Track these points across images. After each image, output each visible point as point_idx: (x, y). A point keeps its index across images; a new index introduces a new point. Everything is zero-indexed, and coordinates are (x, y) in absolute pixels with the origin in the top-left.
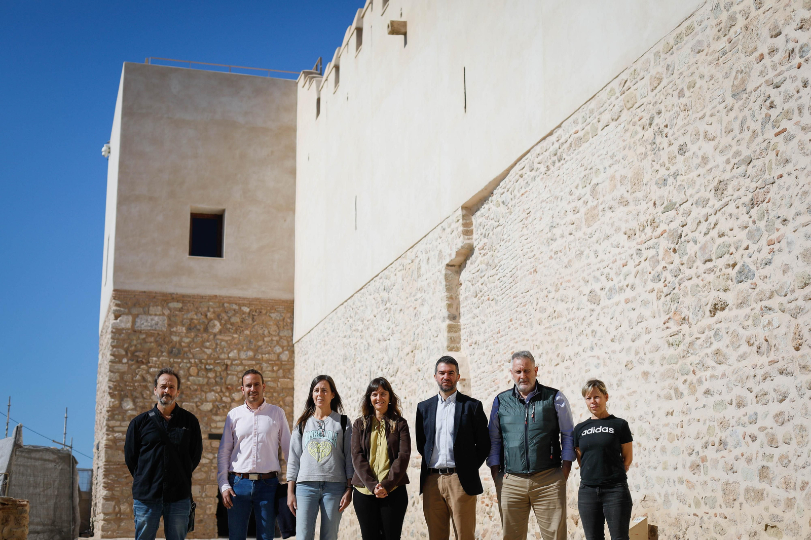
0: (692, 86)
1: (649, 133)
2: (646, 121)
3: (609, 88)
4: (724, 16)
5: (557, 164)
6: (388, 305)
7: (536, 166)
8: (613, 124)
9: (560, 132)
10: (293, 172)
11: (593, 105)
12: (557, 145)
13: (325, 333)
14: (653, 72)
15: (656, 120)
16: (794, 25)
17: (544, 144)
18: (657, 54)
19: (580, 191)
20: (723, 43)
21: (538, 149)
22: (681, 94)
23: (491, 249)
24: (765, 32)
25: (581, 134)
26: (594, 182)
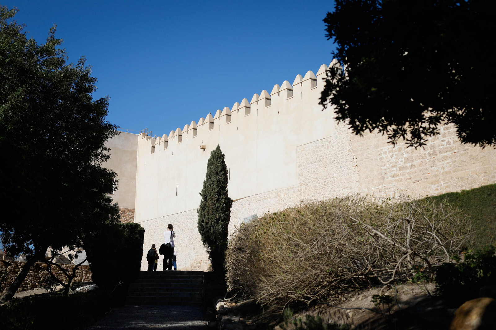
0: (293, 198)
1: (283, 203)
2: (282, 200)
3: (274, 191)
4: (300, 188)
5: (259, 201)
6: (192, 220)
7: (253, 200)
8: (274, 198)
9: (260, 195)
10: (136, 166)
11: (270, 193)
12: (259, 197)
13: (156, 223)
14: (285, 192)
15: (284, 201)
16: (312, 195)
17: (256, 196)
18: (286, 189)
19: (265, 209)
20: (299, 193)
21: (254, 196)
22: (290, 198)
23: (236, 213)
24: (307, 195)
25: (266, 197)
26: (269, 208)
